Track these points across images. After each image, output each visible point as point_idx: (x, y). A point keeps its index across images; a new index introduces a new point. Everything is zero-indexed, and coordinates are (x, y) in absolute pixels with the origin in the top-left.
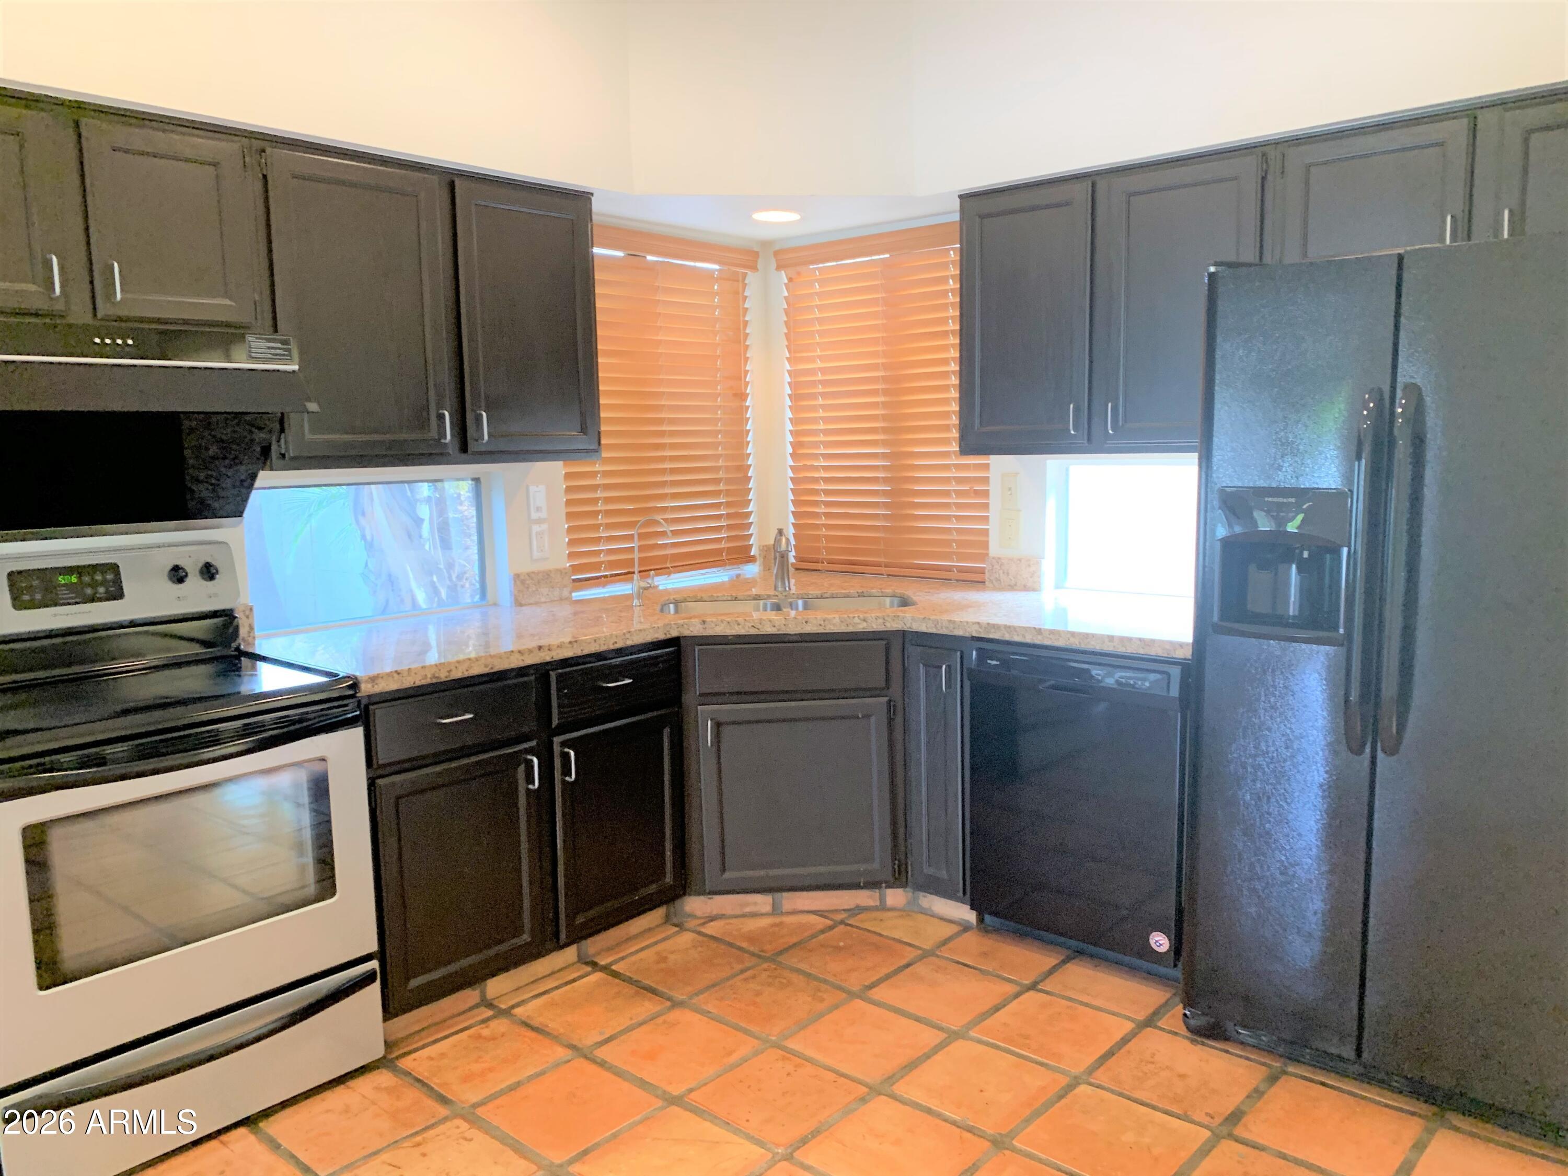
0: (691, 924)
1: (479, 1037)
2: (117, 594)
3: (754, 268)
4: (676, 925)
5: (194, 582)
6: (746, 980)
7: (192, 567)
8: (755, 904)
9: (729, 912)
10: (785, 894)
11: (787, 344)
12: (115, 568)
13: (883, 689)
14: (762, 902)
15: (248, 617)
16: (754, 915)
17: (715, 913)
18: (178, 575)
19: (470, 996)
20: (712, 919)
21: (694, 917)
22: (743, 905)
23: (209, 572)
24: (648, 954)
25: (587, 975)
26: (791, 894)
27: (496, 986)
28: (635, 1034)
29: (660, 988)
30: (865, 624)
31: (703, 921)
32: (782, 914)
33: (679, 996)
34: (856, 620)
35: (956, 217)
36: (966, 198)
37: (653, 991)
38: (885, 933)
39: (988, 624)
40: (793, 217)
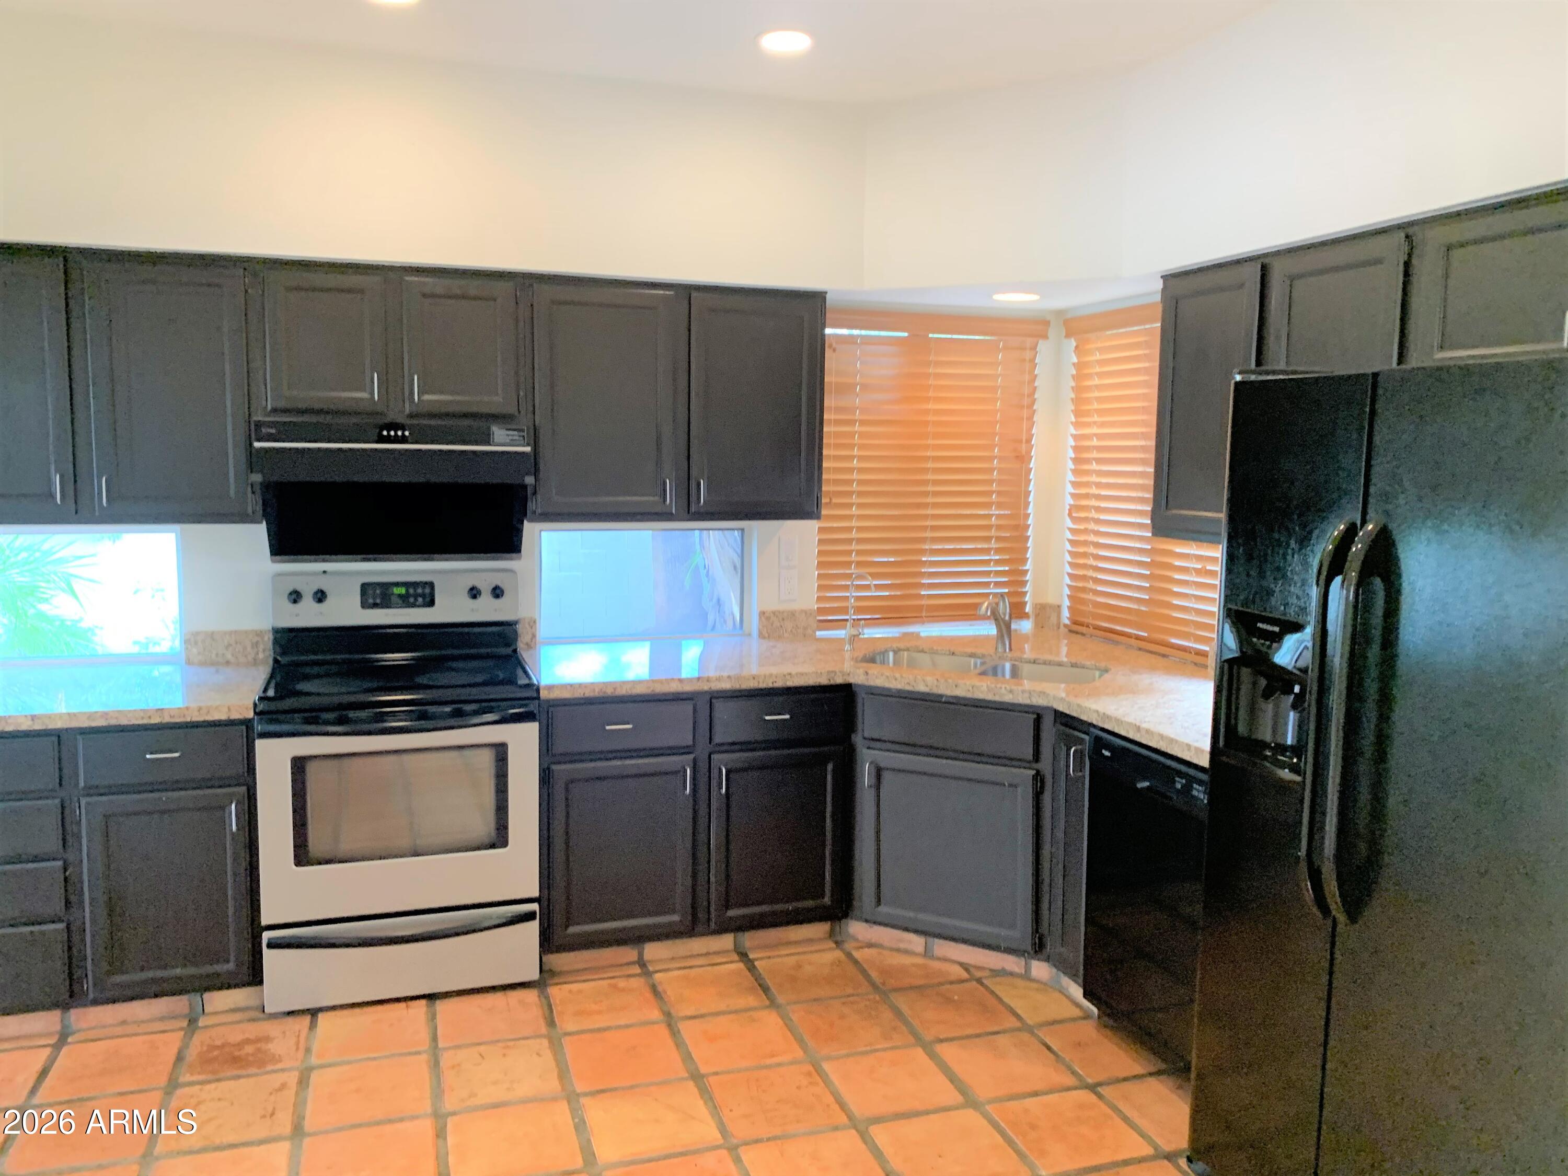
0: (848, 946)
1: (615, 987)
2: (431, 603)
3: (1045, 337)
4: (836, 943)
5: (486, 598)
6: (844, 1003)
7: (486, 589)
8: (910, 942)
9: (887, 943)
10: (936, 940)
11: (1073, 408)
12: (431, 585)
13: (1029, 762)
14: (916, 942)
15: (532, 628)
16: (907, 952)
17: (873, 941)
18: (474, 593)
19: (628, 953)
20: (870, 945)
21: (857, 940)
22: (901, 941)
23: (497, 592)
24: (792, 960)
25: (732, 962)
26: (941, 942)
27: (653, 951)
28: (721, 1019)
29: (773, 990)
30: (1011, 696)
31: (860, 944)
32: (933, 957)
33: (780, 999)
34: (1003, 691)
35: (1158, 298)
36: (1170, 278)
37: (766, 989)
38: (1006, 1000)
39: (1104, 714)
40: (1034, 297)
